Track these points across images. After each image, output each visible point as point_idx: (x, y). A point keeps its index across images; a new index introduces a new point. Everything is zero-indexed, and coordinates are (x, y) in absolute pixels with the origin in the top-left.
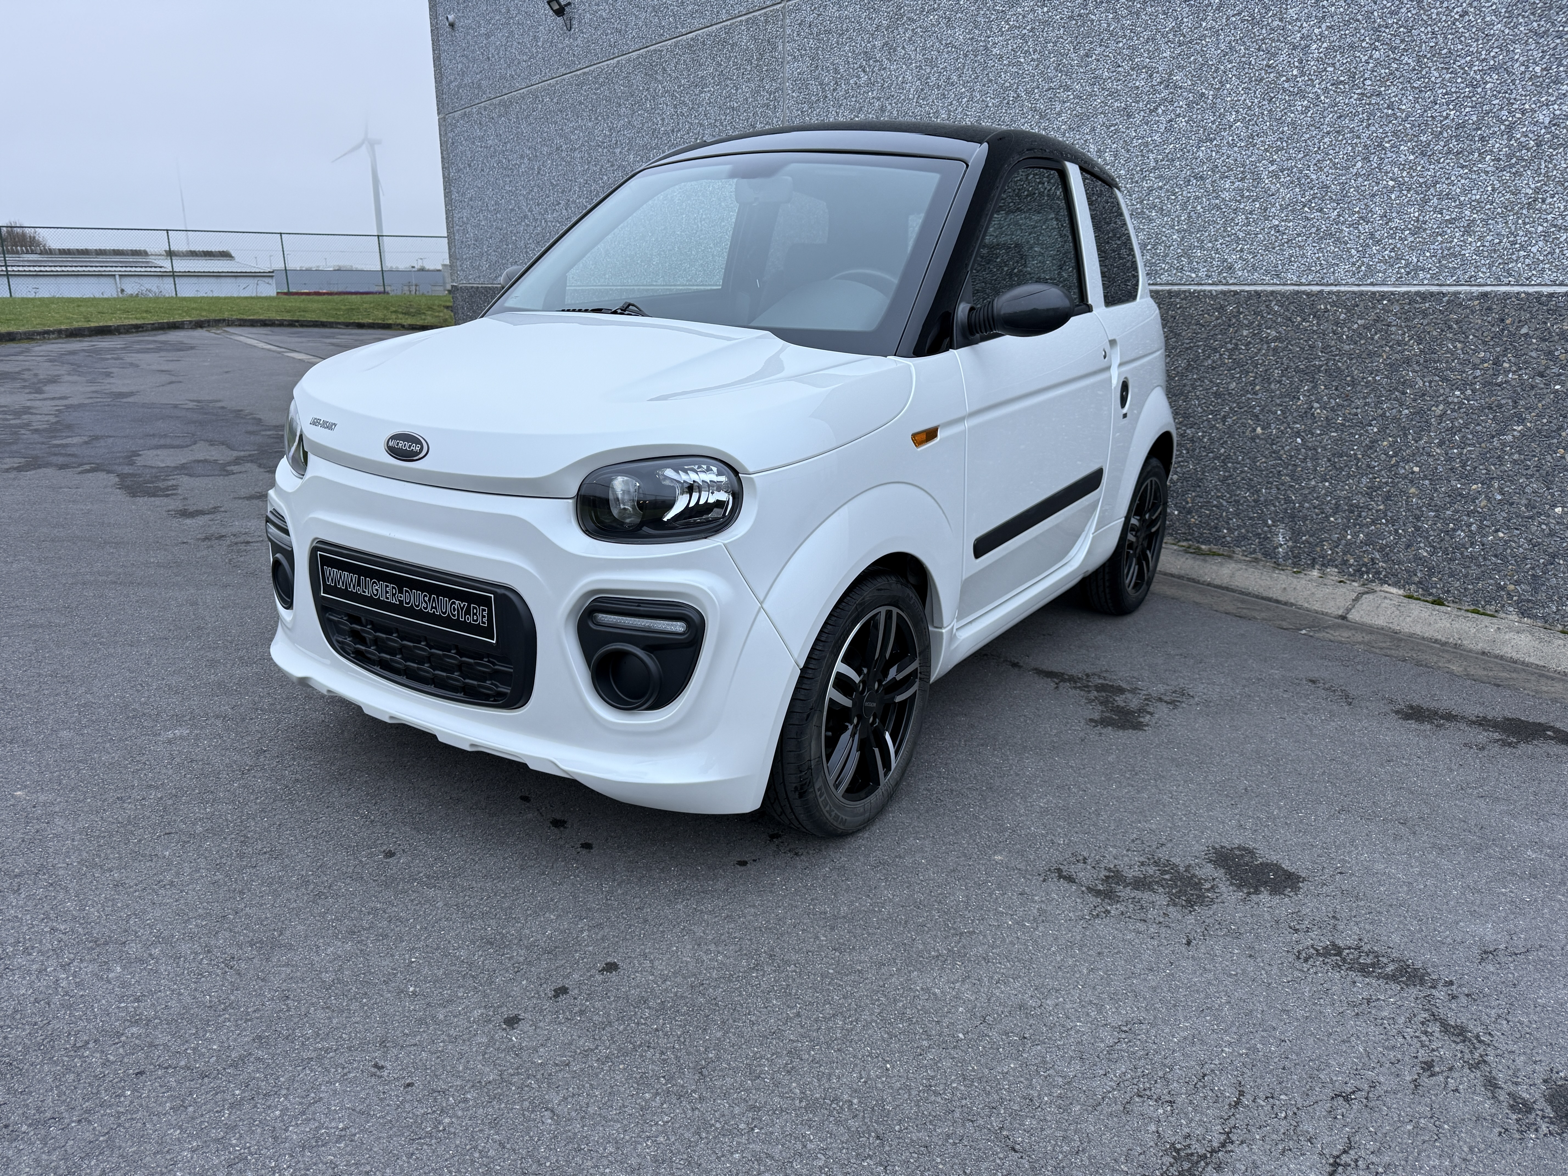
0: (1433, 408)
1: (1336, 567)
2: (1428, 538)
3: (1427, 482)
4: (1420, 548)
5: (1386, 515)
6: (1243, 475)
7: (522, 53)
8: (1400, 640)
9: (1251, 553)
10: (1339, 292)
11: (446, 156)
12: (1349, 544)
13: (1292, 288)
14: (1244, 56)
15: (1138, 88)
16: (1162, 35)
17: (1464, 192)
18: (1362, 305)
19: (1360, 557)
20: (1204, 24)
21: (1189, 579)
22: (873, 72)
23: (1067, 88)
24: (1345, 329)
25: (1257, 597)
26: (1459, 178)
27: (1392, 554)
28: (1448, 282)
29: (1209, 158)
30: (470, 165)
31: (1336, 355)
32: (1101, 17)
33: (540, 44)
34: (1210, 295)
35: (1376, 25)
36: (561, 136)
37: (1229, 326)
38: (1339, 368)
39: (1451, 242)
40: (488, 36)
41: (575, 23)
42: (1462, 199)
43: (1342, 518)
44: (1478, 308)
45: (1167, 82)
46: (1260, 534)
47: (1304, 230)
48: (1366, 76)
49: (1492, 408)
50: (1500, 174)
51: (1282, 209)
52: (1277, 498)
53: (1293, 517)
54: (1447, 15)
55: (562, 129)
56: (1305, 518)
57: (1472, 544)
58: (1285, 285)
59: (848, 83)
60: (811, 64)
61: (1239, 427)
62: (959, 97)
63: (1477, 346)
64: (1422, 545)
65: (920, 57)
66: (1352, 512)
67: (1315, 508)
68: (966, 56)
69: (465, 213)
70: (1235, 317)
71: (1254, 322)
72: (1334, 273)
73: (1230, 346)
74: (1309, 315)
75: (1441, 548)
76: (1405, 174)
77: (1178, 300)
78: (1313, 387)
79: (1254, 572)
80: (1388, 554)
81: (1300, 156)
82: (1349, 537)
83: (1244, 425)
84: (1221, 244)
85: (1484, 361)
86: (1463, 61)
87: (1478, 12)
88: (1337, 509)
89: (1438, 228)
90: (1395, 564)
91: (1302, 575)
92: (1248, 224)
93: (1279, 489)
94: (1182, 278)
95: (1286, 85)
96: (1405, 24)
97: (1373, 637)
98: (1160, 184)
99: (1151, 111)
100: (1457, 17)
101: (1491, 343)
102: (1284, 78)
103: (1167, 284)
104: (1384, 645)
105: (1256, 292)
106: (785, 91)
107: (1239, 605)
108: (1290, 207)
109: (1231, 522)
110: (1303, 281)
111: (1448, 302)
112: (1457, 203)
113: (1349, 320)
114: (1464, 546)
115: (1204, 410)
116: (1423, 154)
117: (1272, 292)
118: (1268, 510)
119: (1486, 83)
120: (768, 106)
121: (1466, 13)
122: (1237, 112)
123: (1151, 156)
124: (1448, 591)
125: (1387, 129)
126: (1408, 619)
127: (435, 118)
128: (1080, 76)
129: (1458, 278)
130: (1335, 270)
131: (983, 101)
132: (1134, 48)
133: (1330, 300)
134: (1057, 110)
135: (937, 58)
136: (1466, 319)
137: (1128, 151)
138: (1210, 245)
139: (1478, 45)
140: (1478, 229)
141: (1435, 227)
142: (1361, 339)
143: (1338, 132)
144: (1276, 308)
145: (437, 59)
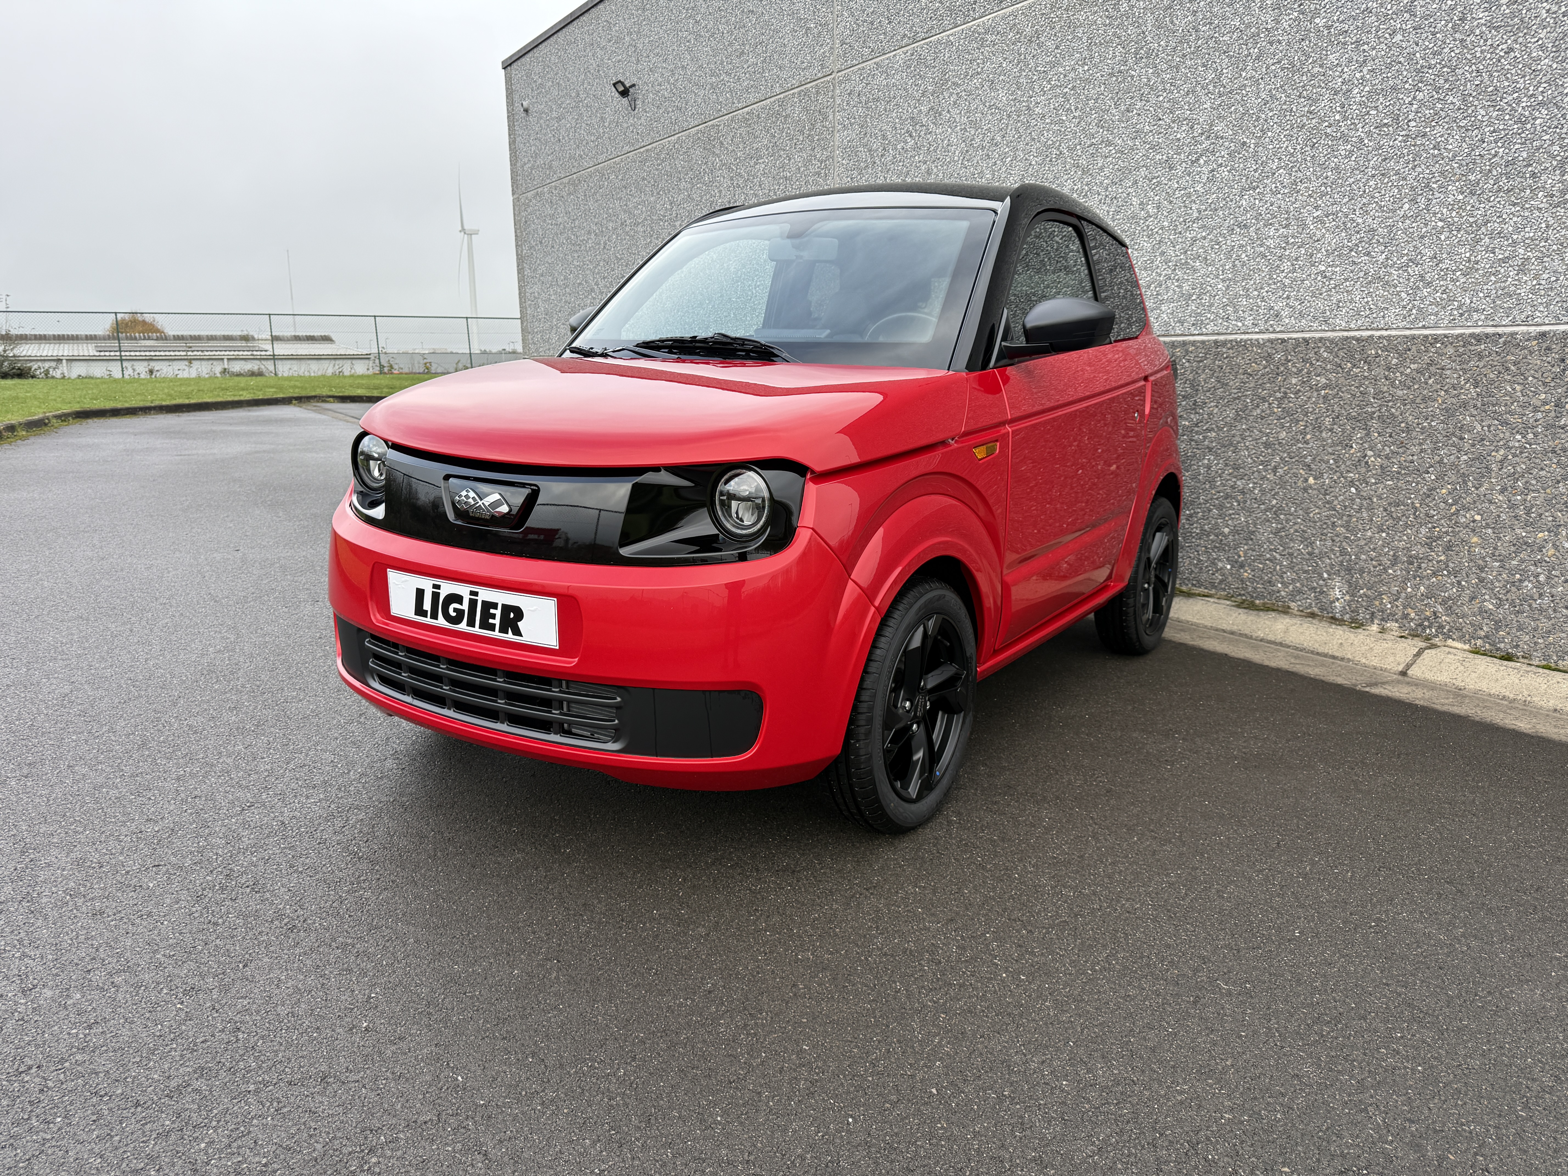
0: (1493, 454)
1: (1397, 621)
2: (1492, 590)
3: (1490, 531)
4: (1485, 600)
5: (1448, 566)
6: (1297, 527)
7: (590, 133)
8: (1466, 696)
9: (1307, 608)
10: (1390, 336)
11: (519, 235)
12: (1409, 597)
13: (1340, 334)
14: (1285, 103)
15: (1179, 140)
16: (1202, 87)
17: (1517, 230)
18: (1414, 348)
19: (1422, 611)
20: (1244, 74)
21: (1241, 635)
22: (920, 136)
23: (1109, 143)
24: (1398, 374)
25: (1312, 652)
26: (1511, 216)
27: (1455, 607)
28: (1504, 323)
29: (1252, 207)
30: (541, 243)
31: (1389, 401)
32: (1141, 73)
33: (606, 124)
34: (1258, 344)
35: (1419, 66)
36: (625, 211)
37: (1278, 374)
38: (1392, 414)
39: (1505, 281)
40: (559, 119)
41: (639, 102)
42: (1515, 237)
43: (1401, 570)
44: (1536, 348)
45: (1207, 133)
46: (1315, 588)
47: (1351, 275)
48: (1410, 117)
49: (1555, 452)
50: (1554, 210)
51: (1328, 256)
52: (1332, 550)
53: (1349, 570)
54: (1492, 53)
55: (626, 205)
56: (1362, 571)
57: (1541, 595)
58: (1333, 331)
59: (896, 149)
60: (860, 132)
61: (1291, 478)
62: (1003, 157)
63: (1536, 388)
64: (1487, 597)
65: (964, 120)
66: (1412, 563)
67: (1372, 560)
68: (1009, 116)
69: (536, 289)
70: (1283, 365)
71: (1303, 370)
72: (1383, 317)
73: (1278, 395)
74: (1360, 361)
75: (1507, 600)
76: (1454, 214)
77: (1224, 350)
78: (1368, 435)
79: (1309, 627)
80: (1451, 607)
81: (1345, 200)
82: (1409, 590)
83: (1295, 475)
84: (1267, 292)
85: (1545, 403)
86: (1510, 98)
87: (1523, 48)
88: (1395, 560)
89: (1491, 267)
90: (1459, 617)
91: (1360, 630)
92: (1294, 271)
93: (1333, 541)
94: (1228, 327)
95: (1329, 130)
96: (1448, 64)
97: (1435, 693)
98: (1204, 234)
99: (1193, 162)
100: (1502, 54)
101: (1552, 384)
102: (1326, 124)
103: (1213, 334)
104: (1447, 701)
105: (1304, 339)
106: (836, 159)
107: (1293, 660)
108: (1336, 252)
109: (1285, 576)
110: (1352, 326)
111: (1505, 343)
112: (1510, 241)
113: (1400, 364)
114: (1532, 598)
115: (1254, 461)
116: (1472, 193)
117: (1321, 339)
118: (1323, 562)
119: (1535, 119)
120: (819, 174)
121: (1511, 50)
122: (1280, 159)
123: (1194, 206)
124: (1517, 646)
125: (1434, 170)
126: (1473, 675)
127: (510, 198)
128: (1121, 130)
129: (1514, 318)
130: (1384, 314)
131: (1026, 159)
132: (1175, 102)
133: (1381, 345)
134: (1099, 165)
135: (981, 120)
136: (1524, 360)
137: (1171, 202)
138: (1256, 293)
139: (1525, 81)
140: (1533, 267)
141: (1487, 266)
142: (1414, 384)
143: (1383, 175)
144: (1325, 355)
145: (512, 143)
